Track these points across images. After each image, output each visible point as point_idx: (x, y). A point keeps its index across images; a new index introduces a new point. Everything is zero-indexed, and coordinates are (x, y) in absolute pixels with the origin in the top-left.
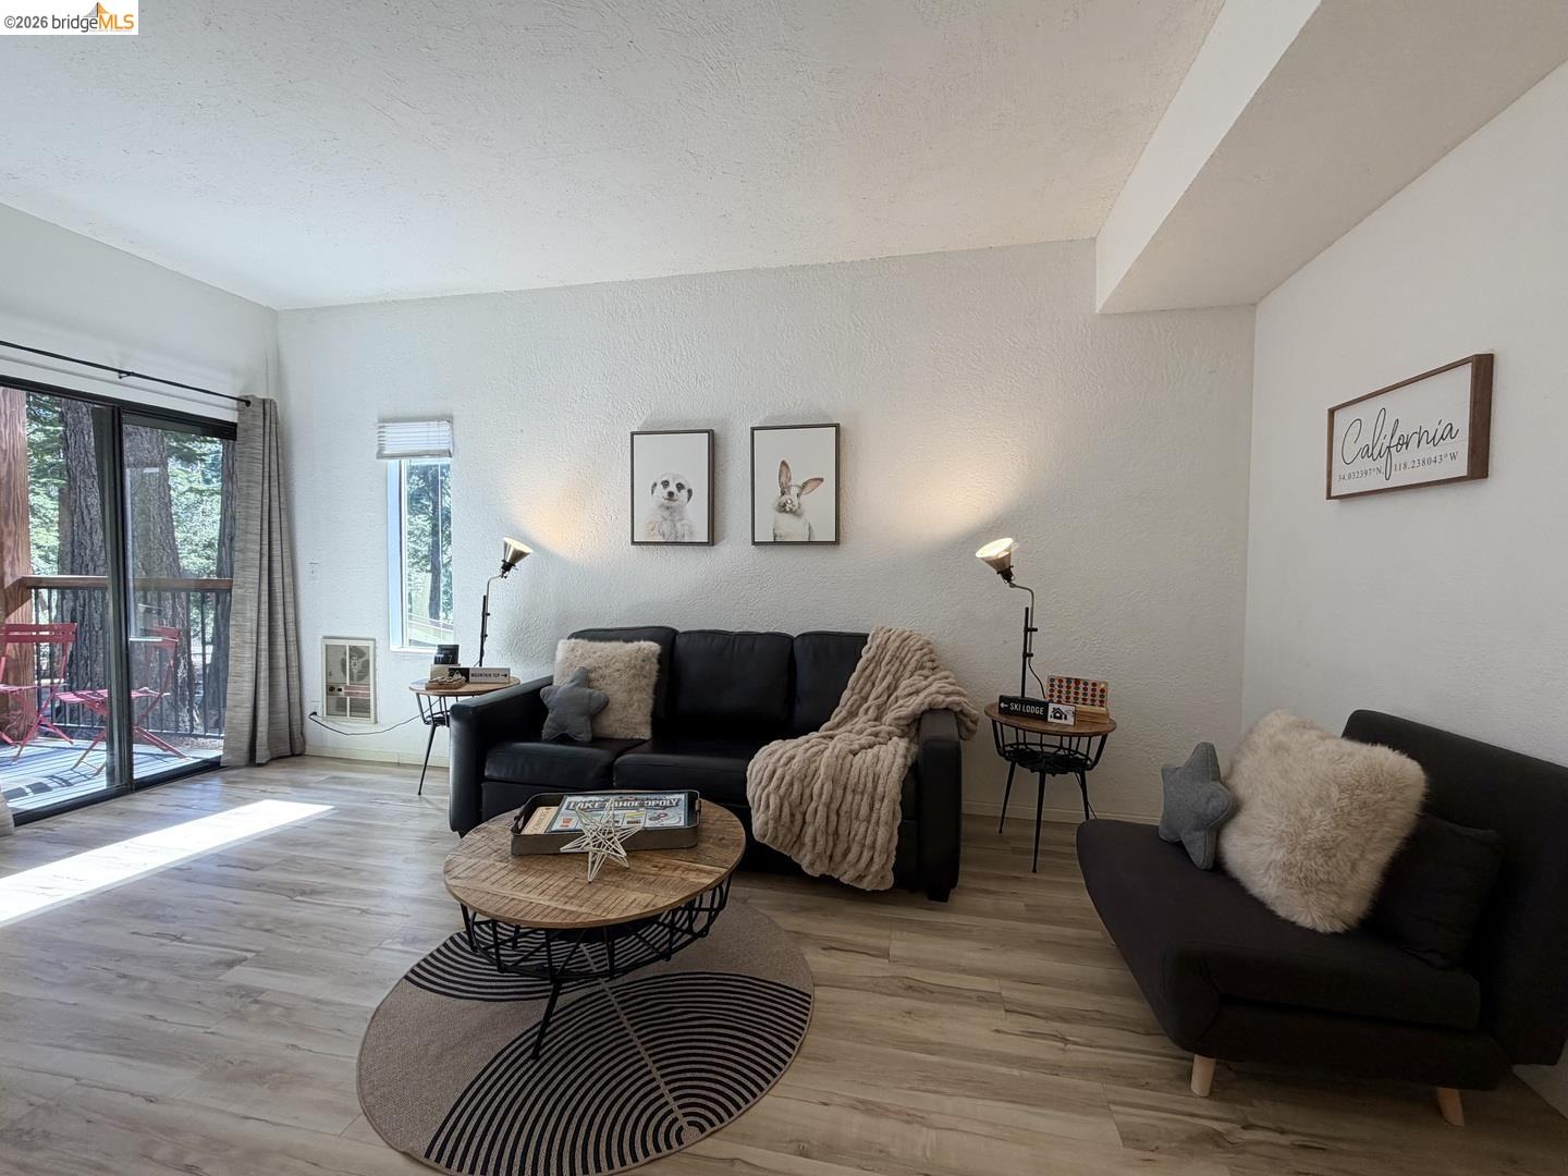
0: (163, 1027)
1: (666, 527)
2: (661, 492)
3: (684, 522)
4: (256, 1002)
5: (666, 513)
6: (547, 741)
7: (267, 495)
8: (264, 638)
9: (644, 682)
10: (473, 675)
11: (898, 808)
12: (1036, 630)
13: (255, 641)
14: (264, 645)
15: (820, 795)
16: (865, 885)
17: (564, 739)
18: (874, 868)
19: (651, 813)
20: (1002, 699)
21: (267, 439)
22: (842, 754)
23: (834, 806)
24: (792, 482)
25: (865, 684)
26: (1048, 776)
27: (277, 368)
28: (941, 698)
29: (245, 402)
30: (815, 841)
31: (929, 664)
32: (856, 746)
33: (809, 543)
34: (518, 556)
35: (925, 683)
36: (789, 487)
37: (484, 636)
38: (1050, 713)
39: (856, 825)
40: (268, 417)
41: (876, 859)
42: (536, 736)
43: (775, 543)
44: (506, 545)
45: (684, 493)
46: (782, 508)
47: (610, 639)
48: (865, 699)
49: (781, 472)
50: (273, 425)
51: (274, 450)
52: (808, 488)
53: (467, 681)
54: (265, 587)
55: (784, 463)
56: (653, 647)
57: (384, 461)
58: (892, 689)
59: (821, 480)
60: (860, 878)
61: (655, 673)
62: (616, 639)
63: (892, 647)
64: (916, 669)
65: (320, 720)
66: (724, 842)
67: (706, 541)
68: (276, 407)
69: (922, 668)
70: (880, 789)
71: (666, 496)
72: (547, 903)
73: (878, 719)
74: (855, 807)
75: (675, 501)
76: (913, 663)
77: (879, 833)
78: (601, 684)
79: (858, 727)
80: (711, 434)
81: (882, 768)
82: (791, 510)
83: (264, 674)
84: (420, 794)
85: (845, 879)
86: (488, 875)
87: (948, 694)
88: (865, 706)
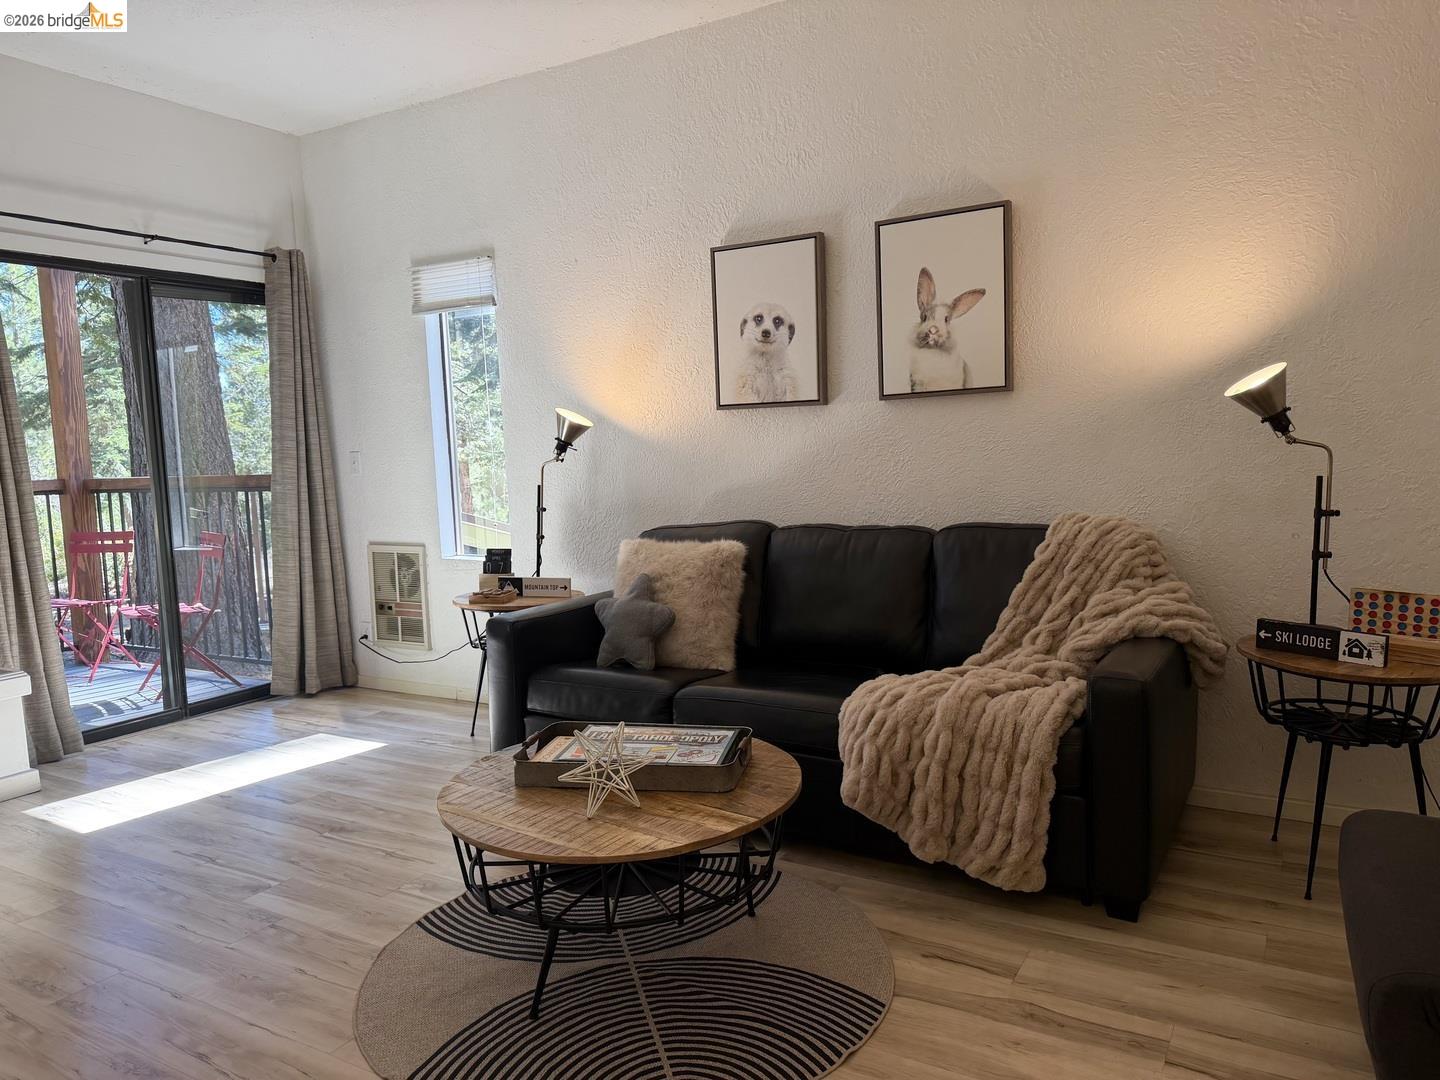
0: (192, 937)
1: (760, 382)
2: (753, 331)
3: (786, 372)
4: (273, 926)
5: (761, 362)
6: (602, 668)
7: (299, 370)
8: (307, 545)
9: (723, 594)
10: (527, 587)
11: (1050, 776)
12: (1337, 513)
13: (297, 548)
14: (307, 553)
15: (935, 748)
16: (999, 881)
17: (623, 665)
18: (1013, 857)
19: (684, 749)
20: (1262, 624)
21: (296, 298)
22: (971, 694)
23: (955, 765)
24: (937, 301)
25: (1035, 600)
26: (1336, 749)
27: (300, 212)
28: (1153, 620)
29: (270, 256)
30: (926, 813)
31: (1148, 571)
32: (999, 685)
33: (966, 391)
34: (576, 431)
35: (1130, 598)
36: (932, 309)
37: (540, 537)
38: (1342, 647)
39: (986, 793)
40: (295, 273)
41: (1015, 846)
42: (589, 659)
43: (914, 395)
44: (559, 416)
45: (784, 330)
46: (923, 341)
47: (681, 538)
48: (1035, 622)
49: (919, 284)
50: (302, 283)
51: (304, 314)
52: (961, 308)
53: (520, 594)
54: (304, 482)
55: (924, 273)
56: (733, 547)
57: (421, 316)
58: (1074, 607)
59: (982, 292)
60: (993, 870)
61: (739, 583)
62: (692, 538)
63: (1083, 543)
64: (1119, 578)
65: (370, 644)
66: (769, 789)
67: (816, 398)
68: (303, 258)
69: (1131, 575)
70: (1022, 745)
71: (759, 336)
72: (535, 836)
73: (1050, 651)
74: (985, 769)
75: (771, 343)
76: (1116, 568)
77: (1019, 808)
78: (668, 596)
79: (1016, 661)
80: (821, 241)
81: (1028, 719)
82: (936, 343)
83: (309, 588)
84: (472, 735)
85: (972, 870)
86: (482, 803)
87: (1168, 616)
88: (1033, 631)
